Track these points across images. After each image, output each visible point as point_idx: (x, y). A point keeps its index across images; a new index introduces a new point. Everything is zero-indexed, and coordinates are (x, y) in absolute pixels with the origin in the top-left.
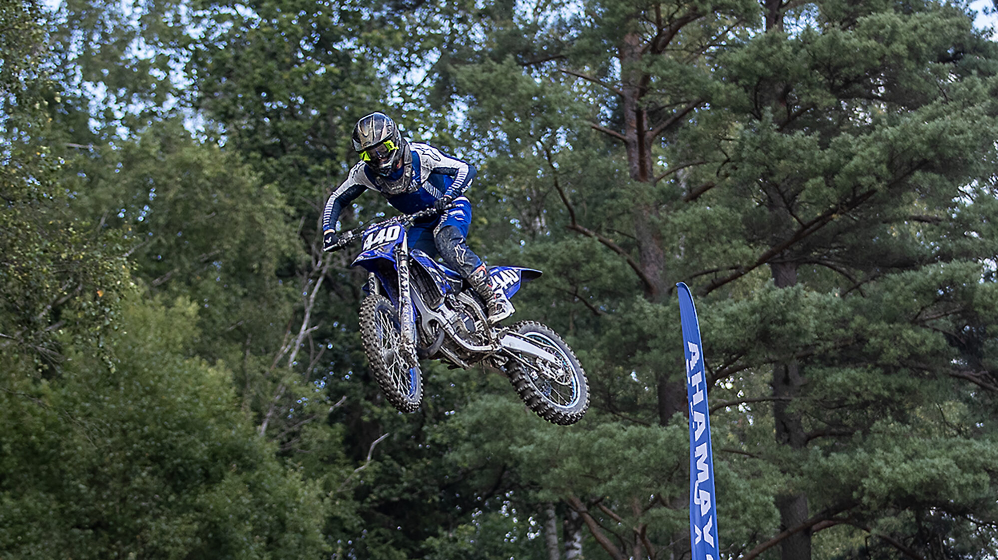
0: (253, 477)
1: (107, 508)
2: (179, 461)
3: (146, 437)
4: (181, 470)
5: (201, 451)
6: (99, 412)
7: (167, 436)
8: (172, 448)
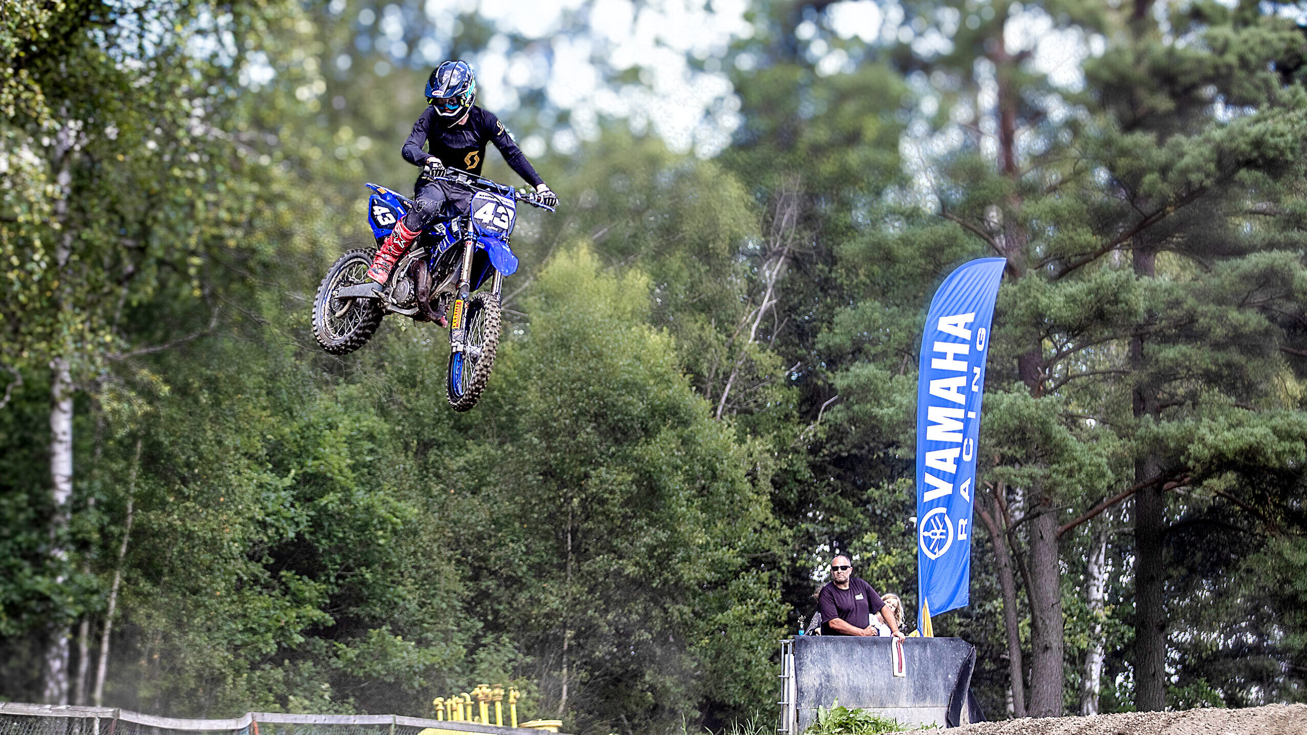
0: (686, 432)
1: (555, 458)
2: (619, 416)
3: (590, 396)
4: (621, 424)
5: (639, 408)
6: (552, 372)
7: (608, 396)
8: (614, 406)
